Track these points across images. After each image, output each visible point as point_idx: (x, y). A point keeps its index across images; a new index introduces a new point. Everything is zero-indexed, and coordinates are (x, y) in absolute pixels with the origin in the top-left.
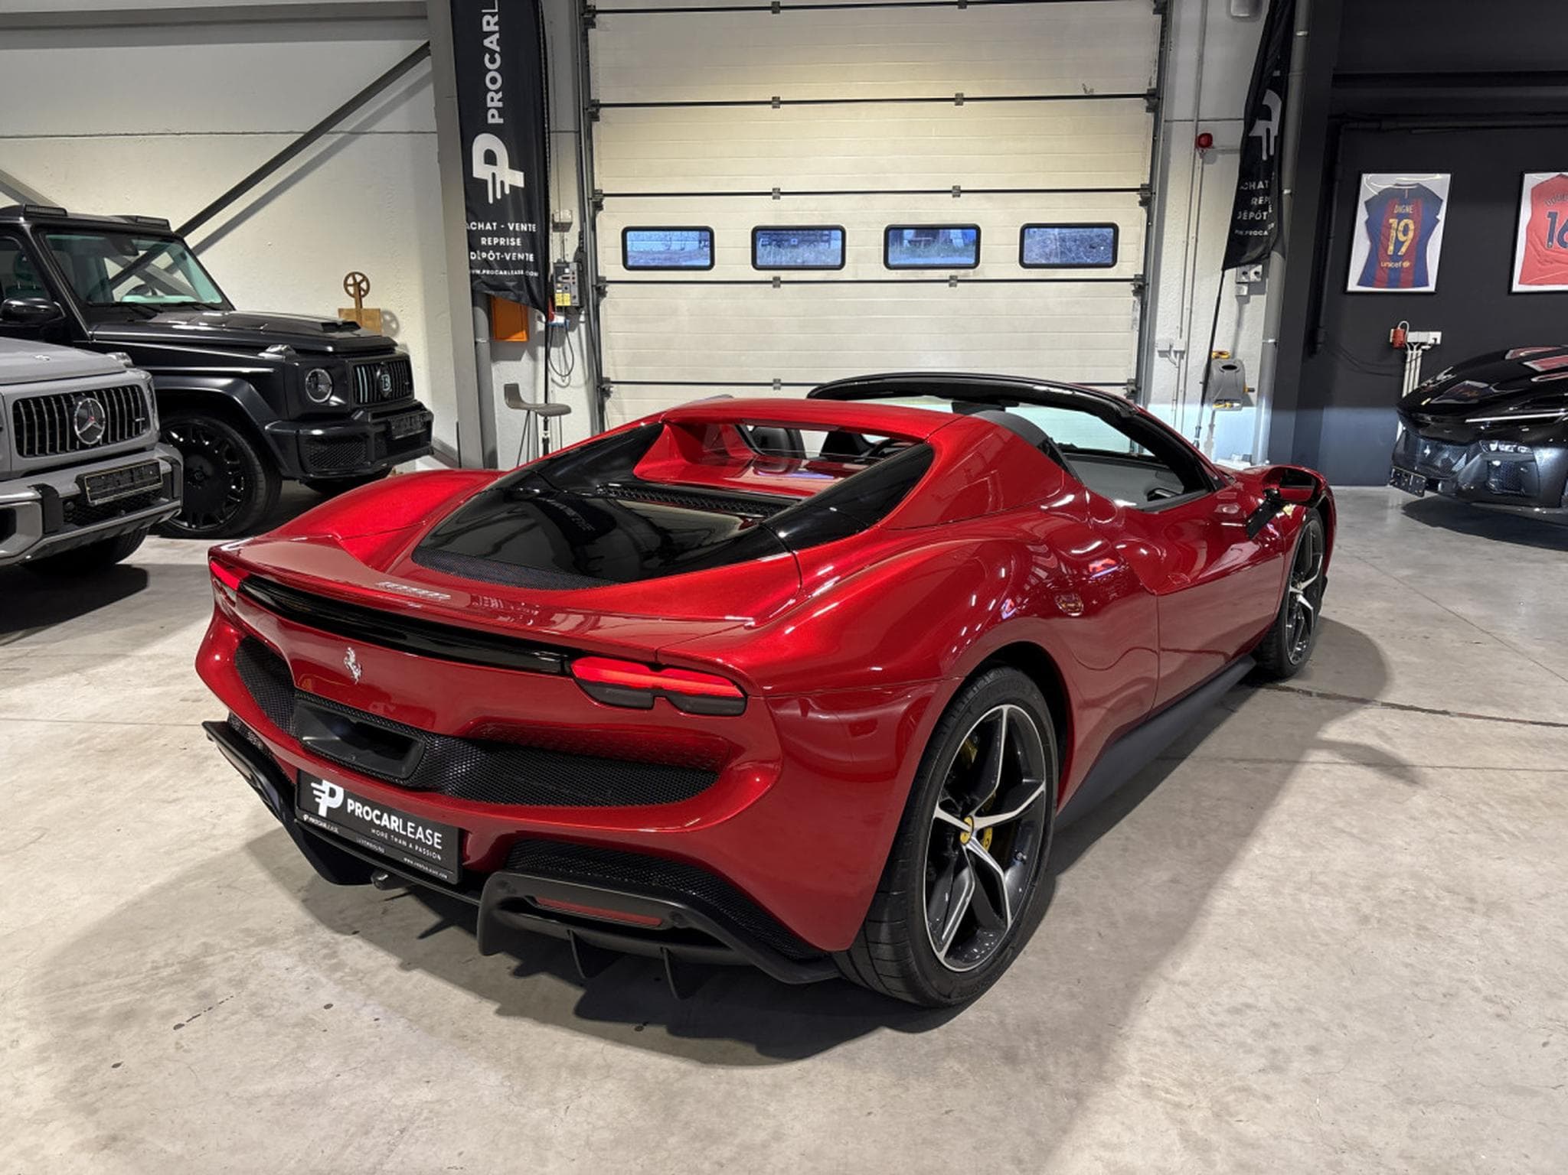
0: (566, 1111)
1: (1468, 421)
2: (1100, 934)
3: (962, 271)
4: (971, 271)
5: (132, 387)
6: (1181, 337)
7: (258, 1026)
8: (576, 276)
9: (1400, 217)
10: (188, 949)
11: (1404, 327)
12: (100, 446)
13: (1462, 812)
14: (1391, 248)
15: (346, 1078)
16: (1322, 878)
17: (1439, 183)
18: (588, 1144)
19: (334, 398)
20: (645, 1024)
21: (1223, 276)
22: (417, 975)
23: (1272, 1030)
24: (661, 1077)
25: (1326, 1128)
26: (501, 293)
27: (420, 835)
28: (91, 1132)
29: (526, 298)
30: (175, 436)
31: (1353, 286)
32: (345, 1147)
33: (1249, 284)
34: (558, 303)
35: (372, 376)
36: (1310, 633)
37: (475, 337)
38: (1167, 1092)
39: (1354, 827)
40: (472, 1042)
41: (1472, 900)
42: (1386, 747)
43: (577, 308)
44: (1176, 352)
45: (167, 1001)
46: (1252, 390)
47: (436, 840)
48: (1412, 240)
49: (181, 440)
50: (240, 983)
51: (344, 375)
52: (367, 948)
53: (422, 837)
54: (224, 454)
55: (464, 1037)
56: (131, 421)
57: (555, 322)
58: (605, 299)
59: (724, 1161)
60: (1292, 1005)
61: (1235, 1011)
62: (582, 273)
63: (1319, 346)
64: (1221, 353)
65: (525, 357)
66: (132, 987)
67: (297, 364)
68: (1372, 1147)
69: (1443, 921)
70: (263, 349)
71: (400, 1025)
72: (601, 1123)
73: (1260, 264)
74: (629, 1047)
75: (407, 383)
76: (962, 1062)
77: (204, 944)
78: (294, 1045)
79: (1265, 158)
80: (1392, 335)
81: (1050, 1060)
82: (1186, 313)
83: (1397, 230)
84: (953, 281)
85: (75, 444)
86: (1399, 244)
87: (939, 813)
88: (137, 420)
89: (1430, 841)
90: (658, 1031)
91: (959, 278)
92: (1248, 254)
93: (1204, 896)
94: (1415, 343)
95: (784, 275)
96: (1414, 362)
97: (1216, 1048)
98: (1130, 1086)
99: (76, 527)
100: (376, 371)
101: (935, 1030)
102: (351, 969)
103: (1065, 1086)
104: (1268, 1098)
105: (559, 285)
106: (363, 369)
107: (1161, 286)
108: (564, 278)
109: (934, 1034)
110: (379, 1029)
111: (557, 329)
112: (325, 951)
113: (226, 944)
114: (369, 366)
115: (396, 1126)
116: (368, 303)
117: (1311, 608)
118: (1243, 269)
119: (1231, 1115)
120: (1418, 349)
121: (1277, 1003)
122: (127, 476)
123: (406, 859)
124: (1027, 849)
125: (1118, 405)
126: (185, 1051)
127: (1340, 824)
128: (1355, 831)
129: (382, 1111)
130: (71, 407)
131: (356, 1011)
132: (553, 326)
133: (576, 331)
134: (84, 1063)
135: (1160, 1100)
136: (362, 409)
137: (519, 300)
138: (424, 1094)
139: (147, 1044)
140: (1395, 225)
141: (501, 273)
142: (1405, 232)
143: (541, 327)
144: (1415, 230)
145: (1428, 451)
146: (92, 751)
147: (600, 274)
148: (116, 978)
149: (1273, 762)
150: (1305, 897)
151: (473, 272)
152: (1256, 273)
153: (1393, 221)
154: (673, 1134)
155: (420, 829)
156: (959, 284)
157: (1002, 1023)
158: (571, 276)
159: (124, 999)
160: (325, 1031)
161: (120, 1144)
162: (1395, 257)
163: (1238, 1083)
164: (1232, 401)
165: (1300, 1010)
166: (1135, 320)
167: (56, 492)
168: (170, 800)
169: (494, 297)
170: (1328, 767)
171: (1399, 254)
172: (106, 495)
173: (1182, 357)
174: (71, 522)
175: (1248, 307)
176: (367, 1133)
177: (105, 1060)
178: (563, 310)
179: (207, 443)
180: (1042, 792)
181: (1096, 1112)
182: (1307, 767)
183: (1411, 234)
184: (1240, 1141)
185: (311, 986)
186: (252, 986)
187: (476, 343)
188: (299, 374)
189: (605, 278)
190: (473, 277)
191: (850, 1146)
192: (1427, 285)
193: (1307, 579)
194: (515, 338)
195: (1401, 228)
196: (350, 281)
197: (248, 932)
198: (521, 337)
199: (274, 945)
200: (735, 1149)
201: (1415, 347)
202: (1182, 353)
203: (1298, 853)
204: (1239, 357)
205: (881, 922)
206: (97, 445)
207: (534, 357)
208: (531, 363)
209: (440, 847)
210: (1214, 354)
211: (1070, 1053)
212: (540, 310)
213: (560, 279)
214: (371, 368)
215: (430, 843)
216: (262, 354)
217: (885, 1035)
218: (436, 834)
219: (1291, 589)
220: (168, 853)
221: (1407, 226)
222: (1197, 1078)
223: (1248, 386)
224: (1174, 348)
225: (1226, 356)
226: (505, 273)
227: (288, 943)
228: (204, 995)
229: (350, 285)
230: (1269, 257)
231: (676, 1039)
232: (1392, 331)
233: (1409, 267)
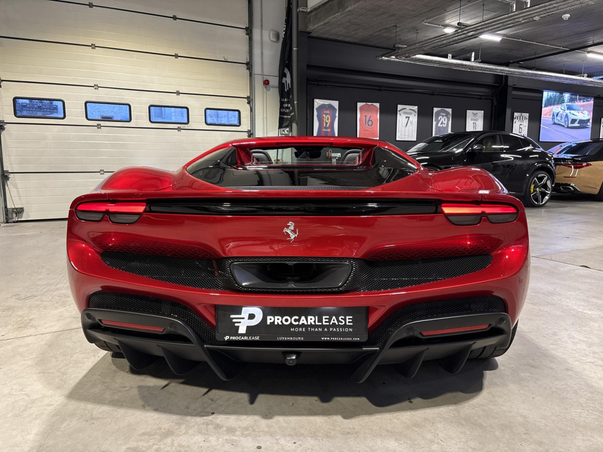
3: (183, 125)
4: (186, 125)
9: (326, 114)
11: (330, 151)
14: (325, 125)
17: (335, 104)
21: (279, 131)
31: (315, 135)
33: (285, 135)
48: (330, 122)
73: (288, 128)
79: (286, 90)
83: (326, 119)
84: (179, 129)
86: (327, 123)
91: (181, 128)
92: (285, 124)
95: (102, 123)
107: (256, 134)
118: (283, 129)
140: (325, 117)
142: (328, 119)
152: (287, 131)
153: (324, 115)
156: (182, 131)
171: (327, 126)
183: (329, 120)
189: (4, 121)
195: (327, 118)
201: (334, 158)
221: (328, 117)
230: (291, 125)
232: (327, 153)
233: (330, 131)
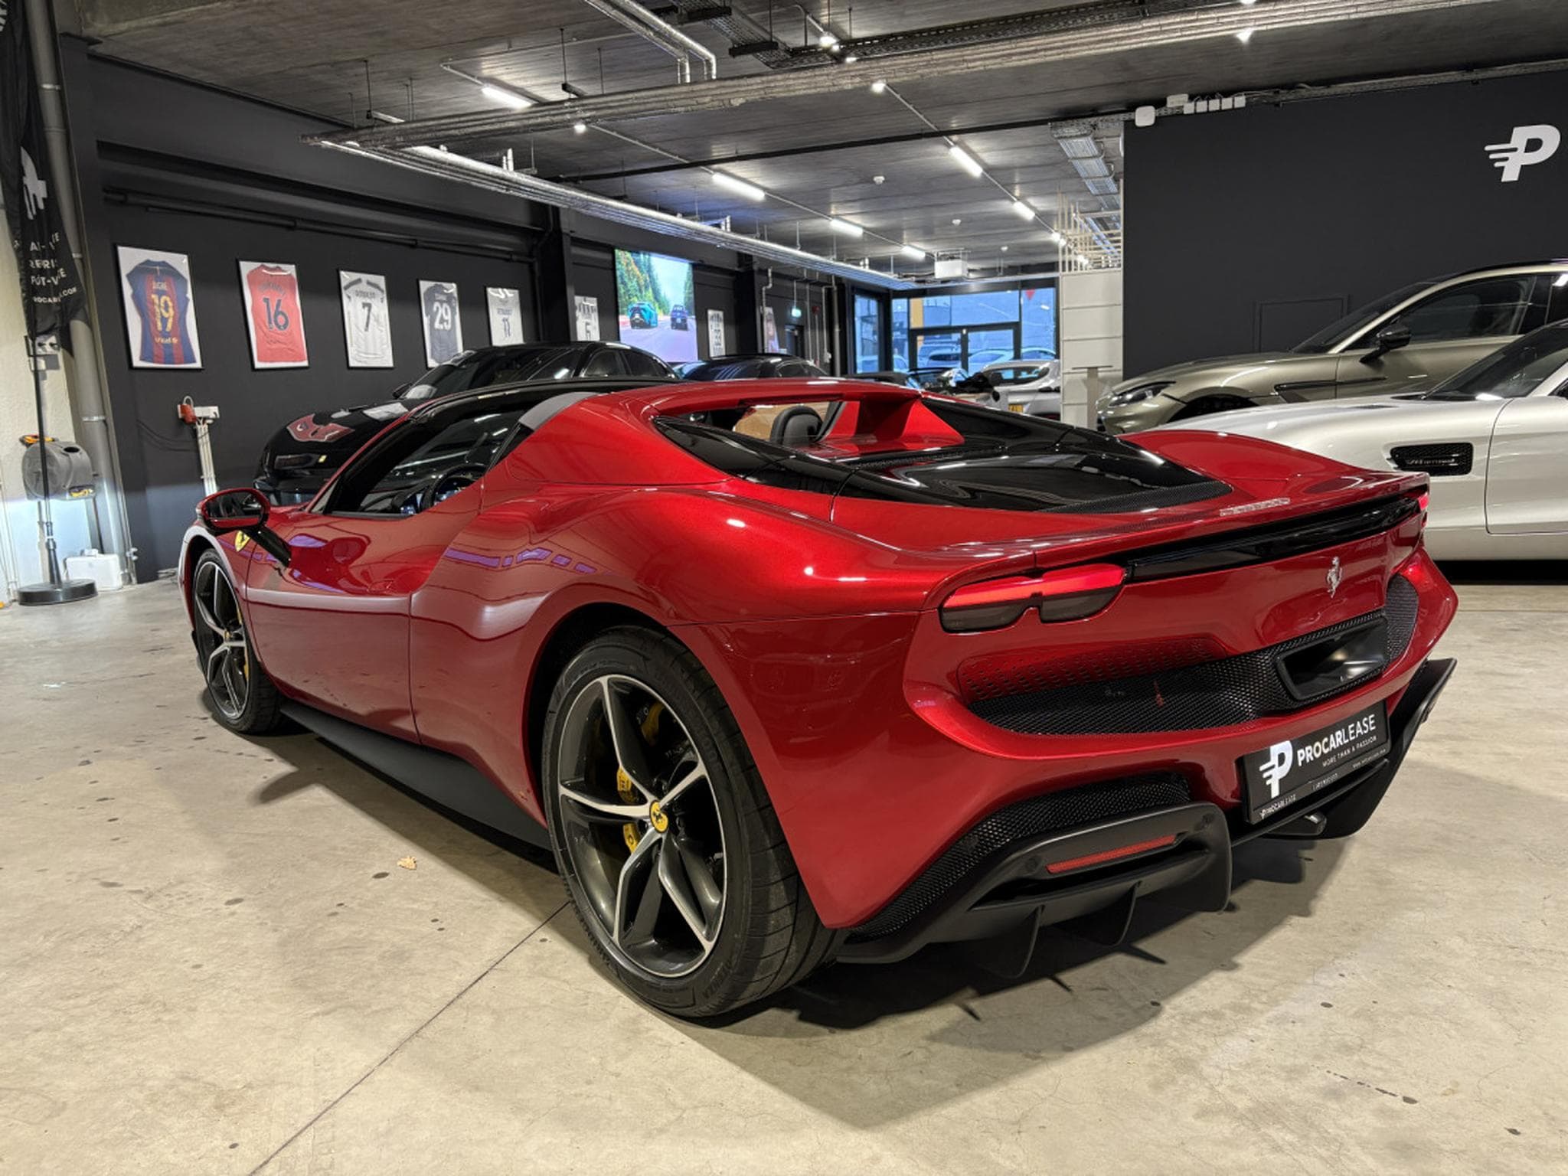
9: (160, 293)
11: (188, 402)
14: (159, 324)
17: (180, 262)
31: (136, 361)
33: (43, 355)
48: (174, 318)
73: (52, 334)
80: (180, 411)
83: (160, 306)
86: (164, 320)
94: (200, 418)
96: (204, 437)
118: (39, 340)
120: (204, 423)
140: (157, 301)
142: (166, 308)
144: (173, 307)
152: (52, 345)
153: (154, 297)
171: (167, 330)
175: (46, 383)
183: (171, 310)
192: (194, 361)
195: (162, 305)
201: (201, 421)
221: (166, 303)
232: (179, 406)
233: (178, 343)
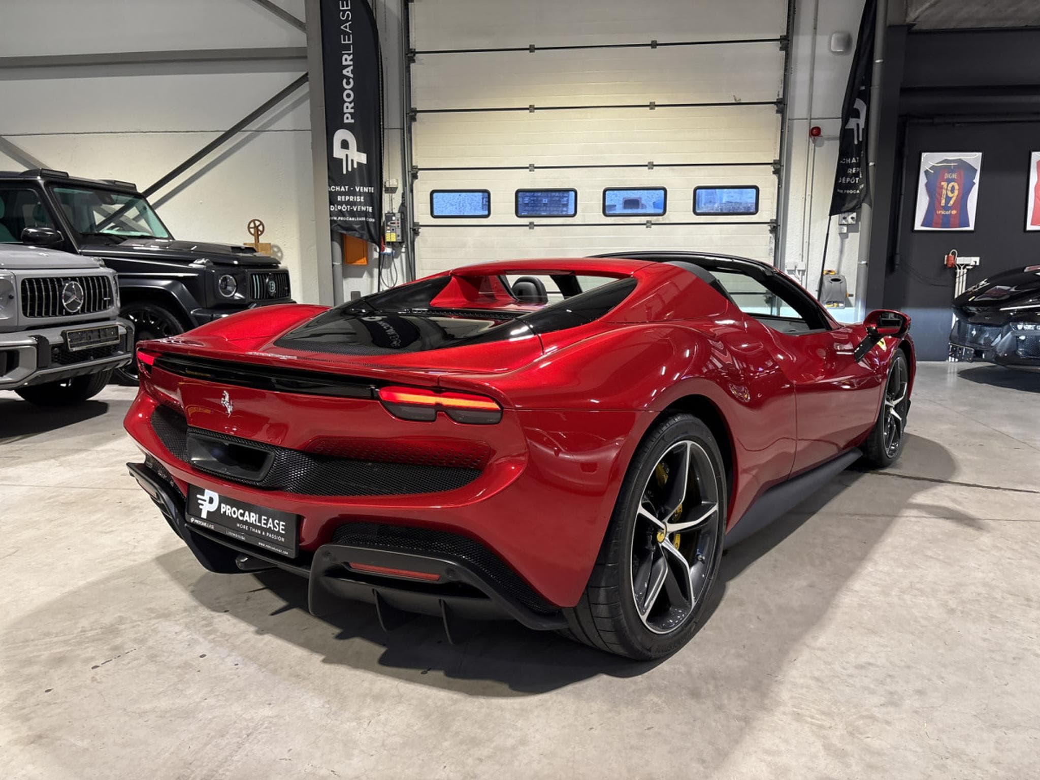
0: (369, 725)
1: (1001, 309)
2: (758, 618)
3: (655, 218)
4: (661, 217)
5: (103, 277)
6: (802, 261)
7: (152, 667)
8: (400, 222)
9: (949, 181)
10: (107, 620)
11: (954, 254)
12: (79, 314)
13: (1016, 547)
14: (943, 202)
15: (211, 701)
16: (918, 586)
17: (974, 159)
18: (383, 745)
19: (237, 294)
20: (429, 670)
21: (830, 219)
22: (267, 638)
23: (888, 680)
24: (439, 704)
25: (932, 742)
26: (350, 232)
27: (270, 525)
28: (24, 731)
29: (366, 236)
30: (132, 317)
31: (918, 226)
32: (206, 744)
33: (848, 225)
34: (388, 239)
35: (263, 282)
36: (900, 438)
37: (333, 261)
38: (812, 718)
39: (940, 555)
40: (304, 679)
41: (1028, 600)
42: (959, 508)
43: (400, 243)
44: (799, 271)
45: (89, 651)
46: (852, 295)
47: (281, 527)
48: (958, 196)
49: (136, 320)
50: (142, 641)
51: (244, 279)
52: (234, 620)
53: (272, 526)
54: (163, 330)
55: (298, 676)
56: (101, 299)
57: (385, 252)
58: (418, 237)
59: (483, 758)
60: (903, 664)
61: (861, 667)
62: (404, 220)
63: (897, 266)
64: (830, 271)
65: (365, 275)
66: (66, 642)
67: (213, 271)
68: (968, 755)
69: (1009, 613)
70: (192, 262)
71: (252, 669)
72: (393, 732)
73: (854, 212)
74: (416, 684)
75: (286, 288)
76: (660, 697)
77: (120, 617)
78: (176, 680)
79: (856, 142)
80: (946, 259)
81: (725, 696)
82: (806, 245)
83: (947, 189)
84: (648, 224)
85: (62, 311)
86: (948, 199)
87: (641, 510)
88: (105, 299)
89: (994, 564)
90: (439, 674)
91: (653, 222)
92: (846, 205)
93: (833, 596)
94: (962, 265)
95: (537, 221)
96: (961, 278)
97: (847, 690)
98: (784, 713)
99: (59, 365)
100: (266, 279)
101: (640, 676)
102: (221, 633)
103: (736, 713)
104: (888, 723)
105: (388, 228)
106: (257, 276)
107: (789, 227)
108: (392, 223)
109: (639, 678)
110: (238, 670)
111: (386, 256)
112: (204, 622)
113: (135, 618)
114: (261, 275)
115: (244, 732)
116: (263, 239)
117: (900, 419)
118: (843, 215)
119: (861, 733)
120: (964, 268)
121: (891, 663)
122: (96, 333)
123: (260, 543)
124: (705, 552)
125: (763, 267)
126: (98, 682)
127: (930, 553)
128: (941, 557)
129: (235, 722)
130: (61, 287)
131: (223, 659)
132: (384, 255)
133: (399, 258)
134: (26, 689)
135: (808, 723)
136: (256, 302)
137: (361, 237)
138: (267, 712)
139: (71, 678)
140: (945, 186)
141: (350, 219)
142: (952, 191)
143: (376, 255)
144: (959, 189)
145: (974, 332)
146: (57, 503)
147: (415, 221)
148: (56, 637)
149: (879, 516)
150: (907, 597)
151: (332, 218)
152: (852, 218)
153: (944, 184)
154: (446, 740)
155: (270, 520)
156: (653, 226)
157: (688, 672)
158: (396, 222)
159: (58, 650)
160: (199, 671)
161: (44, 741)
162: (946, 208)
163: (865, 713)
164: (838, 302)
165: (908, 667)
166: (771, 249)
167: (47, 340)
168: (106, 531)
169: (345, 235)
170: (919, 519)
171: (949, 205)
172: (81, 345)
173: (803, 274)
174: (56, 362)
175: (847, 241)
176: (223, 736)
177: (41, 687)
178: (391, 244)
179: (153, 323)
180: (716, 511)
181: (760, 730)
182: (903, 519)
183: (956, 192)
184: (868, 750)
185: (191, 644)
186: (150, 643)
187: (333, 265)
188: (214, 278)
189: (418, 223)
190: (332, 222)
191: (576, 750)
192: (968, 226)
193: (896, 399)
194: (359, 263)
195: (949, 188)
196: (252, 225)
197: (151, 610)
198: (363, 261)
199: (169, 618)
200: (491, 750)
201: (962, 267)
202: (803, 271)
203: (901, 570)
204: (842, 273)
205: (599, 587)
206: (77, 313)
207: (371, 275)
208: (369, 279)
209: (283, 532)
210: (825, 272)
211: (739, 692)
212: (376, 244)
213: (389, 223)
214: (263, 276)
215: (277, 530)
216: (191, 265)
217: (603, 679)
218: (282, 523)
219: (886, 403)
220: (101, 563)
221: (953, 187)
222: (834, 709)
223: (849, 292)
224: (797, 269)
225: (833, 273)
226: (353, 219)
227: (178, 617)
228: (116, 648)
229: (252, 228)
230: (860, 207)
231: (451, 679)
232: (946, 256)
233: (956, 214)
